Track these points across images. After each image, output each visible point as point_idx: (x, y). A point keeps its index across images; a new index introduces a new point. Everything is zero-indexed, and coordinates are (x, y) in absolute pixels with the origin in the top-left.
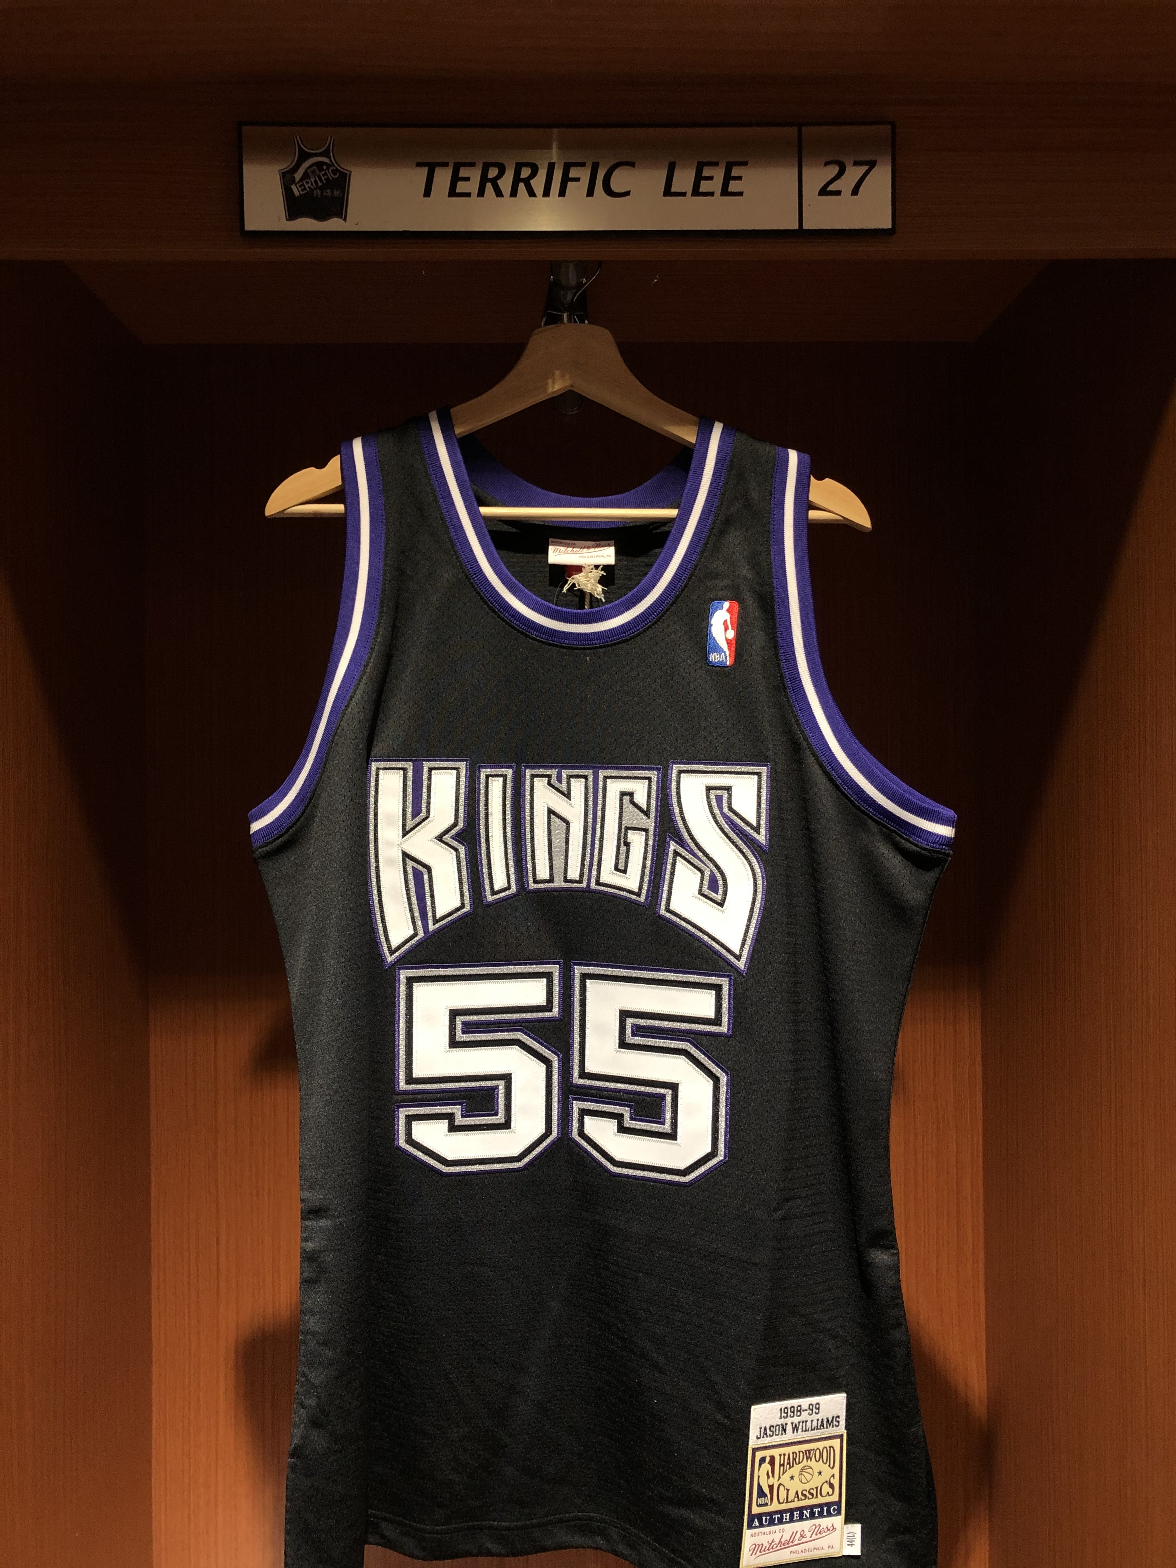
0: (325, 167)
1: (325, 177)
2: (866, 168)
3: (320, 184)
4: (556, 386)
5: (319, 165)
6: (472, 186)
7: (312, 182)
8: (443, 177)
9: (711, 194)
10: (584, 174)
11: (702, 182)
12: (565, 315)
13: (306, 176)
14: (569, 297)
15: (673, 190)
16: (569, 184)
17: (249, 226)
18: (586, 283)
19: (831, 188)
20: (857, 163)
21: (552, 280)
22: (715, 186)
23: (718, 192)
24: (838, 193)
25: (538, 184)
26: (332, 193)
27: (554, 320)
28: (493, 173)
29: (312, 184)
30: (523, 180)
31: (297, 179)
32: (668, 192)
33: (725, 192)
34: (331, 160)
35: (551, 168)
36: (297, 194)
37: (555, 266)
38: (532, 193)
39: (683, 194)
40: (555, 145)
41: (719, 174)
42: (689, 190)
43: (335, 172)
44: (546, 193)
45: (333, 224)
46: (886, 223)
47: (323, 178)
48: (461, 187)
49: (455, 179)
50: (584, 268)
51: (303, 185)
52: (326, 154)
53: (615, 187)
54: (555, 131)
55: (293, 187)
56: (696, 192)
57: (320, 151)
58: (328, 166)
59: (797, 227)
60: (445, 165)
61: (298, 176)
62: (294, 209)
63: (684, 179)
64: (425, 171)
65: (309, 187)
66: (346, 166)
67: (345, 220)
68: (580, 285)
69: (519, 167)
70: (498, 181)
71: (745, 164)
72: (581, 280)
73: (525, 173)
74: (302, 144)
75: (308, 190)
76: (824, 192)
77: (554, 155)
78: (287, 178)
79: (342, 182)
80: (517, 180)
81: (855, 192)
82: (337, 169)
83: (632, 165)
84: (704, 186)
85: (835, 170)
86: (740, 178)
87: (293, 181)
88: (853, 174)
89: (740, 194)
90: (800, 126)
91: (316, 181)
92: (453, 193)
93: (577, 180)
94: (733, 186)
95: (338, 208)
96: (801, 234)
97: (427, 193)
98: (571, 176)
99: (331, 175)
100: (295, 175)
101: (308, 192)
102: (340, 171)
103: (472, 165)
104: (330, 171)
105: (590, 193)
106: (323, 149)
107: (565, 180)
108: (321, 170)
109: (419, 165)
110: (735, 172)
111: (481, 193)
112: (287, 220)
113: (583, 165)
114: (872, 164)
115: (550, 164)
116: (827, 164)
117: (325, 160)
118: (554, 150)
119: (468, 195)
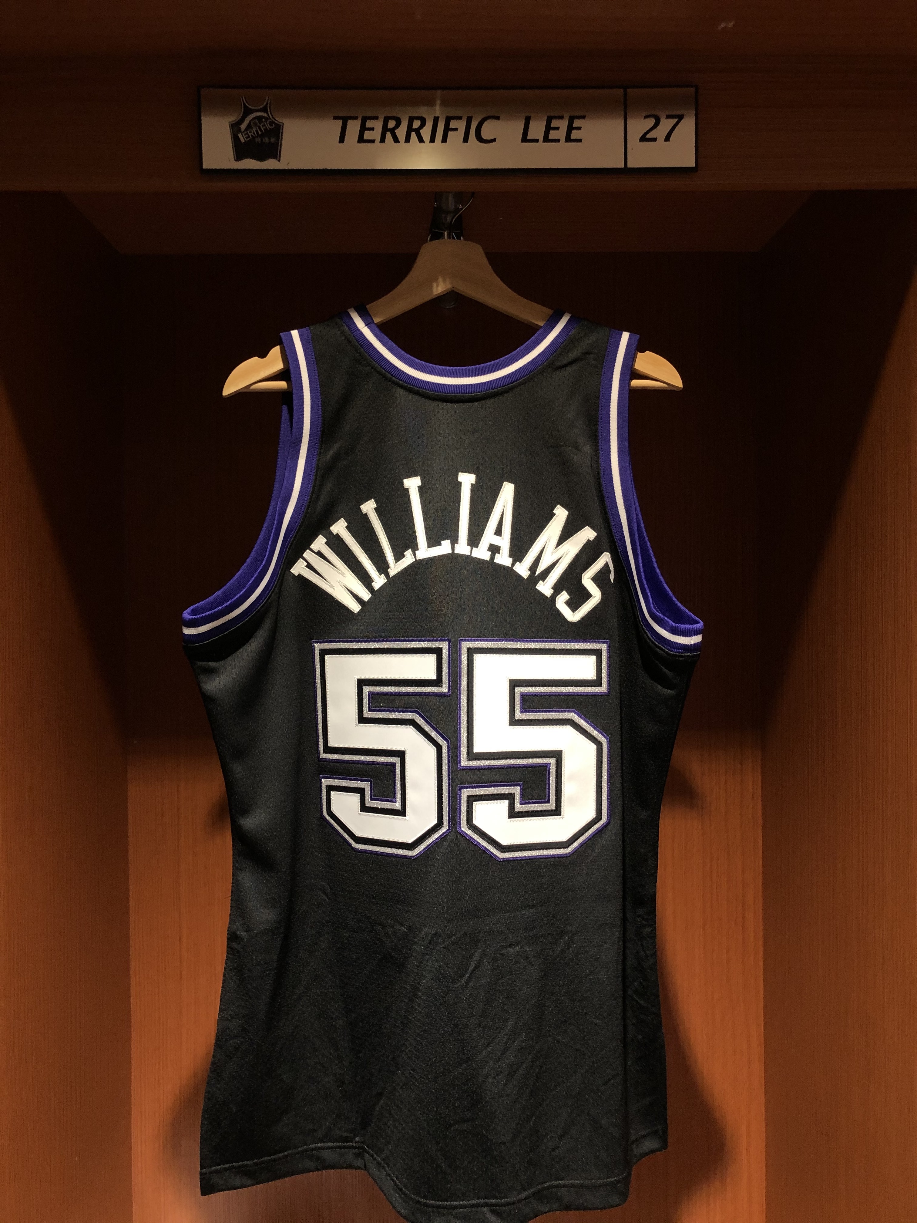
0: (264, 120)
1: (264, 128)
2: (676, 120)
3: (260, 133)
4: (439, 288)
5: (259, 118)
6: (376, 135)
7: (254, 132)
8: (354, 127)
9: (558, 141)
10: (461, 125)
11: (551, 132)
12: (446, 233)
13: (249, 126)
14: (449, 219)
15: (529, 137)
16: (450, 133)
17: (205, 166)
18: (462, 209)
19: (648, 136)
20: (668, 117)
21: (436, 206)
22: (561, 134)
23: (563, 139)
24: (654, 140)
25: (426, 133)
26: (270, 139)
27: (437, 236)
28: (391, 124)
29: (254, 133)
30: (415, 130)
31: (243, 130)
32: (525, 139)
33: (568, 139)
34: (268, 115)
35: (436, 120)
36: (243, 141)
37: (438, 196)
38: (421, 140)
39: (537, 141)
40: (438, 102)
41: (563, 125)
42: (541, 138)
43: (271, 123)
44: (432, 140)
45: (270, 164)
46: (691, 162)
47: (262, 129)
48: (367, 135)
49: (363, 129)
50: (460, 197)
51: (247, 134)
52: (264, 110)
53: (485, 135)
54: (439, 92)
55: (240, 136)
56: (546, 139)
57: (260, 107)
58: (267, 119)
59: (623, 166)
60: (356, 118)
61: (243, 126)
62: (240, 152)
63: (537, 129)
64: (340, 122)
65: (252, 135)
66: (279, 119)
67: (279, 160)
68: (457, 210)
69: (411, 120)
70: (396, 131)
71: (583, 117)
72: (458, 206)
73: (416, 124)
74: (247, 102)
75: (251, 137)
76: (643, 139)
77: (438, 111)
78: (235, 127)
79: (277, 131)
80: (410, 130)
81: (667, 139)
82: (272, 121)
83: (498, 118)
84: (553, 135)
85: (651, 122)
86: (579, 128)
87: (239, 130)
88: (666, 124)
89: (580, 140)
90: (625, 88)
91: (257, 131)
92: (361, 140)
93: (456, 130)
94: (575, 134)
95: (274, 151)
96: (626, 171)
97: (342, 140)
98: (451, 126)
99: (268, 127)
100: (241, 126)
101: (250, 140)
102: (275, 124)
103: (376, 118)
104: (268, 123)
105: (466, 140)
106: (261, 107)
107: (447, 129)
108: (261, 122)
109: (336, 118)
110: (576, 123)
111: (383, 140)
112: (235, 161)
113: (460, 118)
114: (680, 118)
115: (435, 117)
116: (646, 117)
117: (265, 115)
118: (438, 107)
119: (373, 141)
